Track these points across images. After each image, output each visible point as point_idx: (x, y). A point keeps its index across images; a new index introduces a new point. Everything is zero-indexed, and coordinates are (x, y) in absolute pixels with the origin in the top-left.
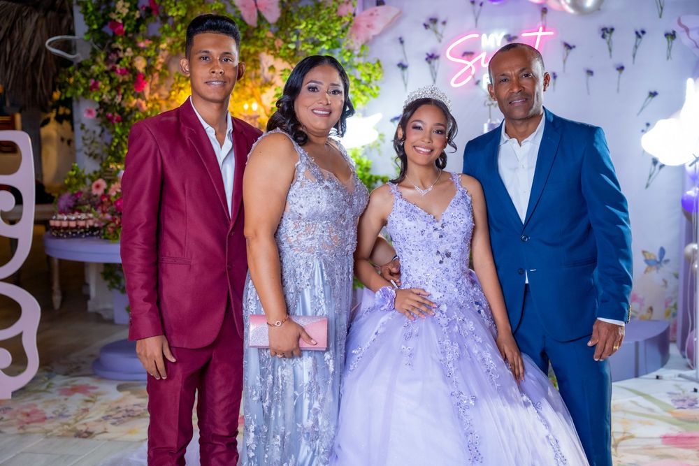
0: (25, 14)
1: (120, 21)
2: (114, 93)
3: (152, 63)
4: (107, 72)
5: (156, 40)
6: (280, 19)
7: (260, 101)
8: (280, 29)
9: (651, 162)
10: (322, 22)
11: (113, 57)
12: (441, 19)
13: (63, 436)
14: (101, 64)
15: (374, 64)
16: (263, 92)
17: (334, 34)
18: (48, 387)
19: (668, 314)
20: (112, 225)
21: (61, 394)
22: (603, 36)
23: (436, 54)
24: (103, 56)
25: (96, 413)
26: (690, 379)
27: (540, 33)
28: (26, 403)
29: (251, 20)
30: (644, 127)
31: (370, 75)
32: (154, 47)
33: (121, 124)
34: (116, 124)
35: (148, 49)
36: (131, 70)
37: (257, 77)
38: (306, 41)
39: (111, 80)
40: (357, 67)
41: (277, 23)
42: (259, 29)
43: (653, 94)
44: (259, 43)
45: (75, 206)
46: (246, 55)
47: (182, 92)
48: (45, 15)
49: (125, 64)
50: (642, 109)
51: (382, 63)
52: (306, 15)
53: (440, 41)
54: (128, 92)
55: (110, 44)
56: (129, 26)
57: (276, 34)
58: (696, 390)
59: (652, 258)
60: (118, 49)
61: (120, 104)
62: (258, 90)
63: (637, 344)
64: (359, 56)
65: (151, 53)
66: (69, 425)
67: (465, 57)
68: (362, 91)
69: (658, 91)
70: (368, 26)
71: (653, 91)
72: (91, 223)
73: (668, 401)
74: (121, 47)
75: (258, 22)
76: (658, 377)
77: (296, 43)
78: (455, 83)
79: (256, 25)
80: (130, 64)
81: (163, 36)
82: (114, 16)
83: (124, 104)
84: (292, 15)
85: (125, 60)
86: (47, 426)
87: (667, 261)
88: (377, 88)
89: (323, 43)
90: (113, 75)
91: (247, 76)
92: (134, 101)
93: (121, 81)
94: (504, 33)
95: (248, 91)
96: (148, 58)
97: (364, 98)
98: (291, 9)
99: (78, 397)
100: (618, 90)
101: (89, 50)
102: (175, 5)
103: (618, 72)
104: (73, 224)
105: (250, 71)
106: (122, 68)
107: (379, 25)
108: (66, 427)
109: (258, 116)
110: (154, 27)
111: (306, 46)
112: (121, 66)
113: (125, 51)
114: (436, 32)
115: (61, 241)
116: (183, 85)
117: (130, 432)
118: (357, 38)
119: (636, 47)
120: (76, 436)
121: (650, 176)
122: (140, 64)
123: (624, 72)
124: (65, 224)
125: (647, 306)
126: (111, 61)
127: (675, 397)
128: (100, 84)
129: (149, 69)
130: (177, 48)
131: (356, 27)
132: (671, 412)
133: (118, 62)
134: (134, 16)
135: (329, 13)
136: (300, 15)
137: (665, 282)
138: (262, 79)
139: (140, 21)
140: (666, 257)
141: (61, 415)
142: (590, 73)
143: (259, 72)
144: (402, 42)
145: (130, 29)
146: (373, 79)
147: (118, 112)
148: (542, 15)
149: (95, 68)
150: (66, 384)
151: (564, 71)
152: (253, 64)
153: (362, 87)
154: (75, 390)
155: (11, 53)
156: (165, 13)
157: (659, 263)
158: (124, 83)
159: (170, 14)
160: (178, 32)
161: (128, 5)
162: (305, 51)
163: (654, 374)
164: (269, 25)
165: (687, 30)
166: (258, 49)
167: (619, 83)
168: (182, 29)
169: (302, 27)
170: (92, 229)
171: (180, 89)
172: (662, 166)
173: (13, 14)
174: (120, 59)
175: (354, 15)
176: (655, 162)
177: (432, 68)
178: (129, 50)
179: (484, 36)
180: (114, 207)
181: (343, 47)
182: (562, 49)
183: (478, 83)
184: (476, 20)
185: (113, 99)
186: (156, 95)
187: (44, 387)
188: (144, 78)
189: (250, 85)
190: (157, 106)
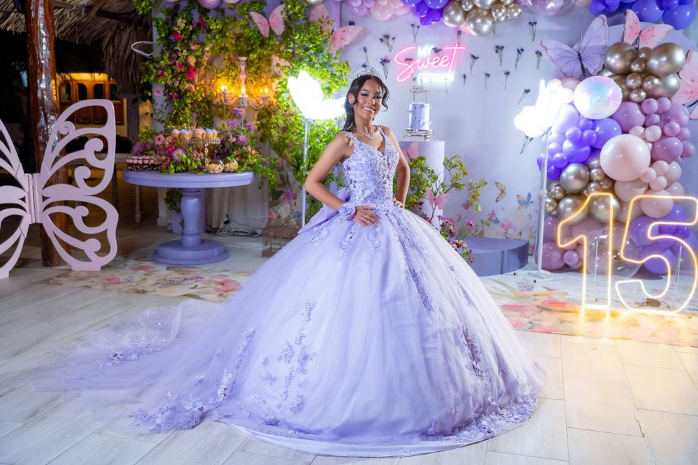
0: (122, 28)
1: (179, 32)
2: (174, 79)
3: (200, 60)
4: (170, 65)
5: (203, 45)
6: (284, 32)
7: (270, 88)
8: (284, 39)
9: (524, 136)
10: (311, 35)
11: (174, 55)
12: (392, 36)
13: (128, 292)
14: (167, 60)
15: (343, 64)
16: (272, 81)
17: (318, 43)
18: (124, 266)
19: (531, 237)
20: (165, 163)
21: (131, 270)
22: (496, 52)
23: (388, 59)
24: (167, 55)
25: (151, 281)
26: (534, 275)
27: (456, 48)
28: (109, 274)
29: (265, 33)
31: (341, 71)
32: (201, 49)
33: (178, 100)
34: (175, 100)
35: (197, 51)
36: (186, 64)
37: (269, 71)
38: (300, 47)
39: (173, 71)
40: (332, 65)
41: (282, 35)
42: (270, 38)
43: (527, 91)
44: (269, 48)
45: (144, 151)
46: (261, 56)
47: (219, 80)
48: (136, 29)
49: (182, 60)
50: (521, 101)
51: (349, 64)
52: (300, 30)
53: (391, 51)
54: (184, 79)
55: (172, 48)
56: (185, 35)
57: (281, 43)
58: (535, 281)
60: (178, 50)
61: (178, 87)
62: (270, 80)
63: (503, 252)
64: (335, 58)
65: (199, 53)
66: (132, 286)
67: (407, 62)
68: (336, 82)
69: (530, 89)
70: (342, 39)
72: (152, 162)
73: (515, 287)
74: (180, 49)
75: (270, 35)
76: (514, 274)
77: (293, 49)
78: (400, 78)
79: (268, 36)
80: (186, 61)
81: (207, 42)
82: (176, 29)
83: (181, 87)
84: (292, 30)
85: (182, 57)
86: (120, 286)
87: (532, 202)
88: (346, 80)
89: (310, 49)
90: (174, 68)
91: (262, 71)
92: (187, 86)
93: (179, 71)
94: (432, 47)
95: (264, 81)
96: (197, 57)
97: (338, 87)
98: (291, 26)
99: (142, 272)
100: (505, 87)
101: (160, 51)
102: (215, 21)
103: (505, 76)
104: (140, 162)
105: (265, 67)
106: (180, 63)
107: (349, 38)
108: (131, 288)
109: (269, 97)
110: (202, 36)
111: (300, 51)
112: (179, 61)
113: (182, 52)
114: (388, 44)
115: (133, 172)
116: (219, 76)
117: (170, 292)
118: (334, 46)
119: (518, 59)
120: (136, 293)
121: (524, 145)
122: (192, 61)
123: (510, 75)
124: (135, 162)
125: (518, 231)
126: (173, 58)
127: (520, 285)
128: (166, 73)
129: (198, 64)
130: (216, 50)
131: (334, 39)
132: (514, 293)
133: (177, 59)
134: (188, 29)
135: (316, 29)
136: (297, 30)
137: (530, 215)
138: (272, 72)
139: (193, 32)
140: (531, 200)
141: (129, 281)
142: (488, 75)
143: (272, 68)
144: (365, 50)
145: (186, 37)
146: (343, 74)
147: (177, 92)
148: (458, 36)
149: (162, 62)
150: (135, 265)
151: (471, 74)
152: (267, 62)
153: (336, 79)
154: (140, 268)
155: (113, 54)
156: (209, 27)
157: (527, 203)
158: (181, 73)
159: (211, 27)
160: (217, 40)
161: (185, 21)
162: (299, 54)
163: (512, 273)
164: (277, 36)
165: (546, 50)
166: (270, 53)
167: (506, 83)
168: (219, 37)
169: (296, 38)
170: (153, 166)
171: (218, 78)
172: (532, 139)
173: (114, 28)
174: (179, 57)
175: (333, 31)
176: (527, 137)
177: (385, 68)
178: (185, 51)
179: (419, 48)
180: (167, 151)
181: (325, 52)
182: (470, 59)
183: (414, 79)
184: (415, 37)
185: (173, 84)
186: (203, 82)
187: (122, 266)
188: (194, 70)
189: (265, 77)
190: (202, 89)
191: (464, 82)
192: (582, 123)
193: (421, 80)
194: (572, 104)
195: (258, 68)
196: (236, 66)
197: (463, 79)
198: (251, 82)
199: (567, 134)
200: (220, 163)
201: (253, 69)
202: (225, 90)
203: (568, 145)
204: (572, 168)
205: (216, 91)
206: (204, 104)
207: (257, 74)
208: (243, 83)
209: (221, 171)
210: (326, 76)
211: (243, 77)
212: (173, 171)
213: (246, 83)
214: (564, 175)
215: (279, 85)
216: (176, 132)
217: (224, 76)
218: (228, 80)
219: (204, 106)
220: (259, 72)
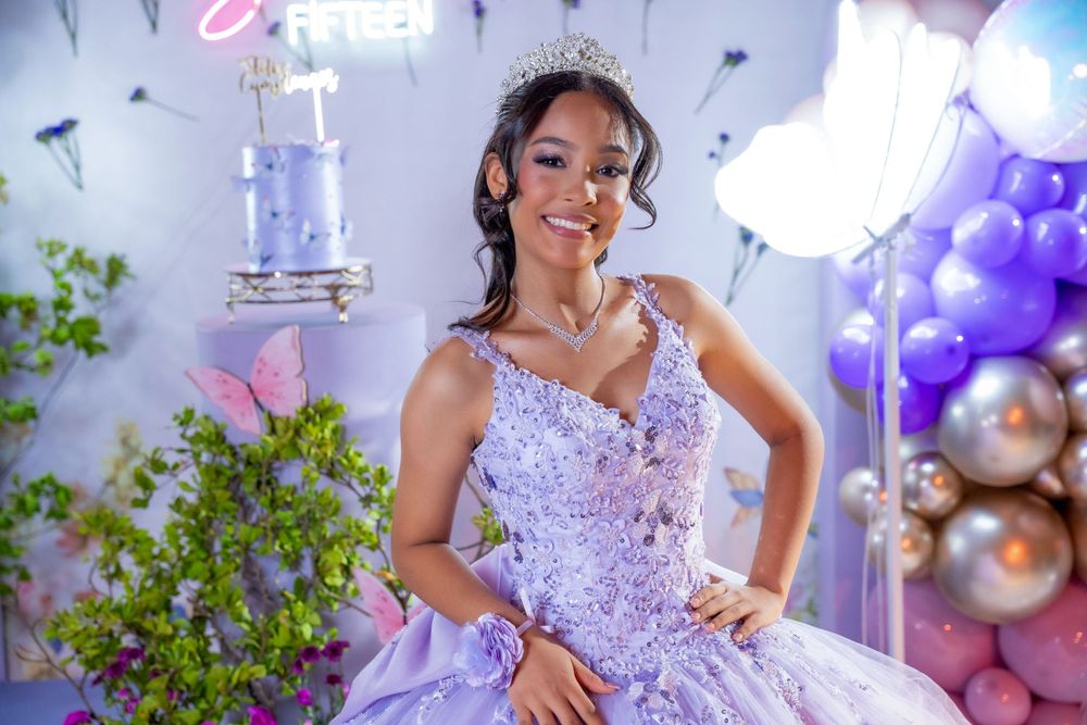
9: (736, 236)
30: (716, 146)
43: (735, 58)
50: (708, 96)
59: (751, 485)
69: (747, 48)
71: (734, 49)
78: (209, 29)
100: (645, 45)
121: (736, 273)
167: (645, 29)
172: (763, 247)
176: (747, 237)
183: (274, 30)
191: (479, 31)
192: (1017, 182)
193: (301, 30)
194: (965, 102)
197: (470, 18)
199: (960, 235)
203: (956, 280)
204: (989, 385)
214: (957, 411)
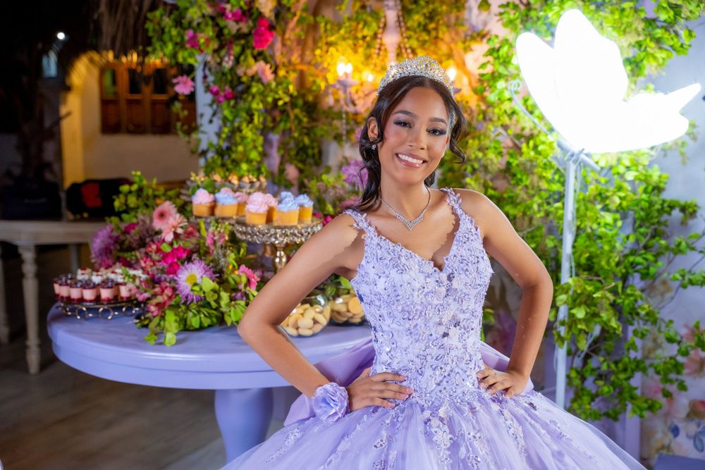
2: (223, 53)
3: (286, 1)
4: (213, 18)
7: (462, 65)
16: (467, 49)
33: (232, 102)
34: (225, 104)
36: (250, 12)
37: (460, 24)
39: (220, 34)
47: (332, 50)
54: (248, 52)
61: (232, 69)
62: (460, 45)
68: (658, 41)
80: (249, 3)
83: (240, 71)
88: (690, 33)
90: (222, 23)
91: (441, 22)
92: (255, 67)
93: (234, 31)
95: (444, 48)
97: (661, 55)
104: (90, 294)
105: (449, 12)
106: (235, 9)
112: (233, 6)
116: (332, 39)
122: (266, 4)
128: (202, 38)
129: (281, 11)
133: (228, 1)
138: (467, 27)
143: (466, 14)
147: (230, 83)
153: (659, 33)
158: (239, 36)
171: (329, 44)
185: (220, 63)
186: (295, 57)
188: (271, 28)
189: (447, 37)
190: (293, 76)
195: (431, 17)
196: (375, 15)
198: (414, 52)
200: (319, 303)
201: (417, 18)
202: (346, 75)
205: (326, 79)
206: (297, 111)
207: (428, 32)
208: (392, 55)
209: (318, 328)
210: (629, 25)
211: (391, 39)
212: (170, 337)
213: (399, 55)
215: (490, 58)
216: (201, 199)
217: (344, 39)
218: (355, 49)
219: (296, 117)
220: (432, 26)
